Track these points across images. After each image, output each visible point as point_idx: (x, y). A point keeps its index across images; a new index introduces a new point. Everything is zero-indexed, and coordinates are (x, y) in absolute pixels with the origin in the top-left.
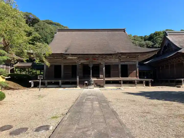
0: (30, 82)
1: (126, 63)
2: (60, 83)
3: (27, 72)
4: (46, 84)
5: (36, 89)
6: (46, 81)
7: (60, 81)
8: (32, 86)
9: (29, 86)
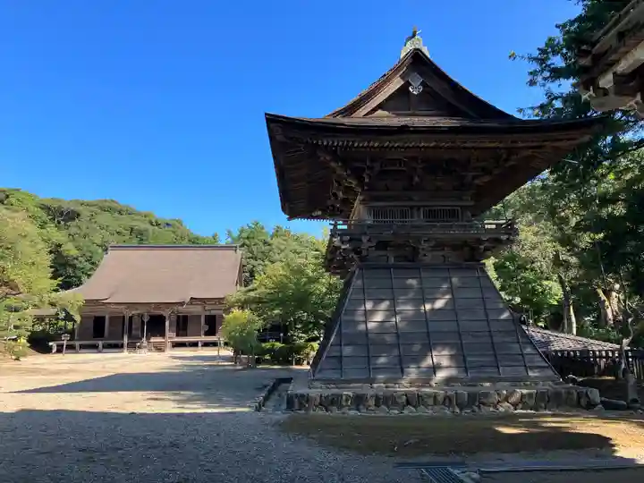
0: (51, 344)
1: (213, 313)
2: (100, 346)
3: (46, 324)
4: (78, 348)
5: (60, 355)
6: (77, 344)
7: (100, 343)
8: (55, 350)
9: (48, 350)
